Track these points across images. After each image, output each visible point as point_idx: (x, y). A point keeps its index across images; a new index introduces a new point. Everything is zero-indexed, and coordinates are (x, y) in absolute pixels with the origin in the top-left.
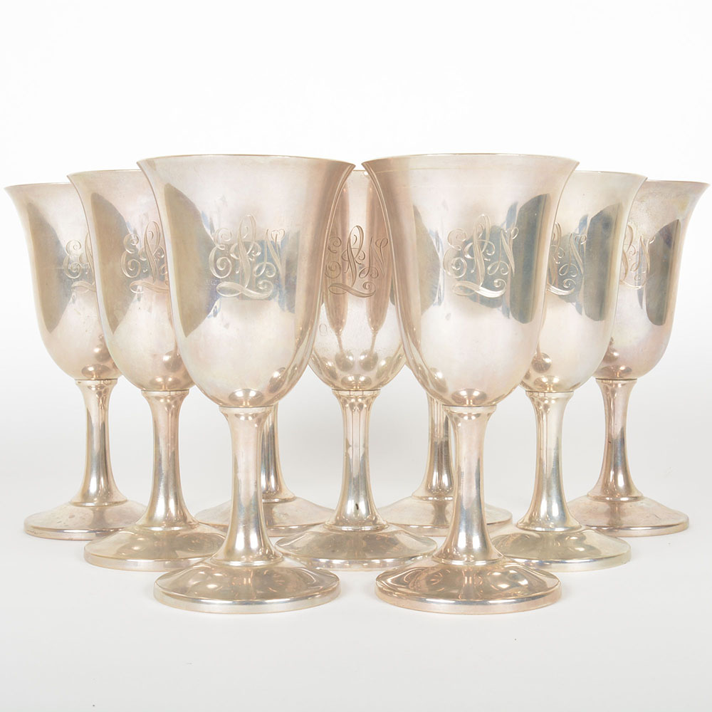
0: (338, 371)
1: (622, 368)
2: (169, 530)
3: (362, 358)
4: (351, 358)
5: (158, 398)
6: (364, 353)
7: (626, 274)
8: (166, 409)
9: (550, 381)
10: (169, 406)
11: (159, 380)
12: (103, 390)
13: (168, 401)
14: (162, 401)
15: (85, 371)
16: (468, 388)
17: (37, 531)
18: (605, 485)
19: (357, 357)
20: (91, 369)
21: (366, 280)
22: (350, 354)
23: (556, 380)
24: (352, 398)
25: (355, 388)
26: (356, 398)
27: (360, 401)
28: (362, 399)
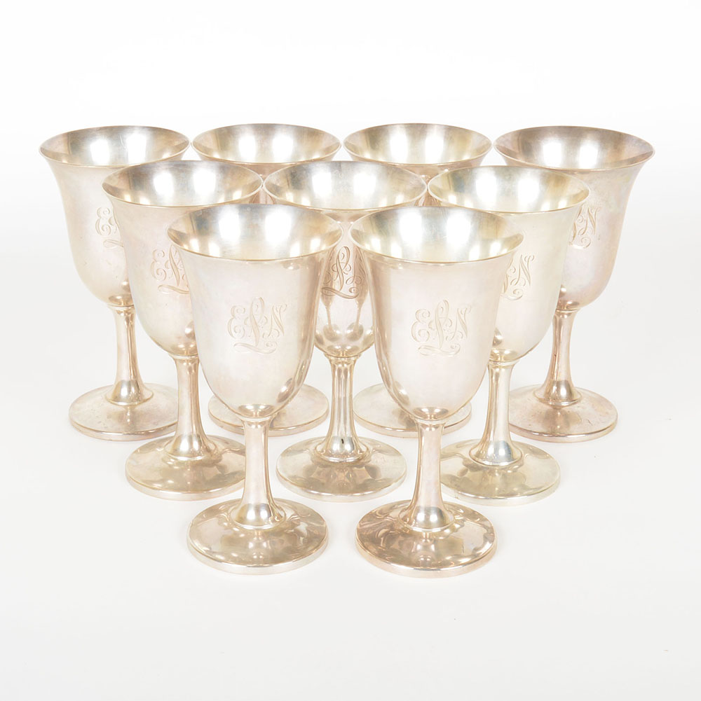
0: (325, 339)
1: (570, 303)
2: (192, 459)
3: (349, 332)
4: (338, 332)
5: (182, 361)
6: (350, 327)
7: (574, 237)
8: (188, 373)
9: (501, 353)
10: (190, 370)
11: (182, 346)
12: (130, 315)
13: (190, 364)
14: (185, 364)
15: (112, 299)
16: (429, 406)
17: (81, 428)
18: (548, 393)
19: (343, 331)
20: (119, 297)
21: (352, 286)
22: (337, 328)
23: (507, 352)
24: (340, 363)
25: (341, 355)
26: (343, 363)
27: (345, 365)
28: (348, 364)
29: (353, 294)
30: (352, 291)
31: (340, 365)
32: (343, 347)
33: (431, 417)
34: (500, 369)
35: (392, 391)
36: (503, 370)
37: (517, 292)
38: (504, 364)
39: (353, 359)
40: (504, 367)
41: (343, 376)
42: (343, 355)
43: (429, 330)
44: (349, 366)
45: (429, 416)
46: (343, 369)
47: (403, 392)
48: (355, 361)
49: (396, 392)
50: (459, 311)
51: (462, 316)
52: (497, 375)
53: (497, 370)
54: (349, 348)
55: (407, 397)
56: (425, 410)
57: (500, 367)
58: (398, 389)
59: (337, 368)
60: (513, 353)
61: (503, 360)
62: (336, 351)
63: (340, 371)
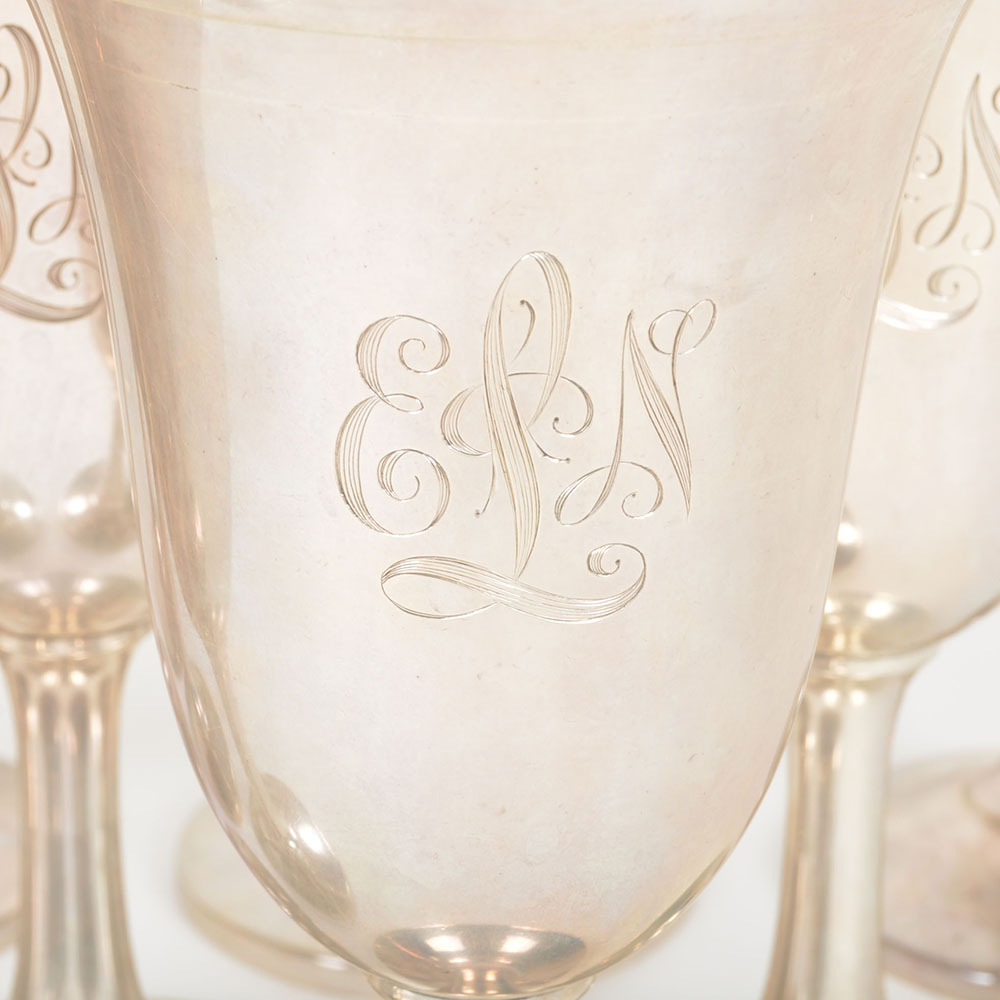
3: (79, 506)
4: (23, 511)
6: (85, 481)
9: (851, 613)
21: (62, 250)
23: (879, 609)
24: (47, 666)
25: (54, 628)
26: (64, 666)
27: (78, 678)
28: (88, 669)
29: (71, 299)
30: (67, 277)
31: (51, 679)
32: (63, 585)
33: (480, 985)
34: (844, 695)
35: (246, 831)
36: (858, 698)
37: (946, 284)
38: (864, 671)
39: (112, 645)
40: (864, 685)
41: (66, 734)
42: (64, 624)
43: (446, 455)
44: (96, 679)
45: (469, 976)
46: (64, 699)
47: (310, 838)
48: (124, 658)
49: (273, 840)
50: (641, 329)
51: (659, 367)
52: (830, 726)
53: (831, 697)
54: (88, 586)
55: (332, 871)
56: (445, 944)
57: (844, 685)
58: (281, 822)
59: (35, 691)
60: (907, 614)
61: (857, 647)
62: (28, 606)
63: (48, 706)
